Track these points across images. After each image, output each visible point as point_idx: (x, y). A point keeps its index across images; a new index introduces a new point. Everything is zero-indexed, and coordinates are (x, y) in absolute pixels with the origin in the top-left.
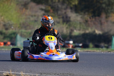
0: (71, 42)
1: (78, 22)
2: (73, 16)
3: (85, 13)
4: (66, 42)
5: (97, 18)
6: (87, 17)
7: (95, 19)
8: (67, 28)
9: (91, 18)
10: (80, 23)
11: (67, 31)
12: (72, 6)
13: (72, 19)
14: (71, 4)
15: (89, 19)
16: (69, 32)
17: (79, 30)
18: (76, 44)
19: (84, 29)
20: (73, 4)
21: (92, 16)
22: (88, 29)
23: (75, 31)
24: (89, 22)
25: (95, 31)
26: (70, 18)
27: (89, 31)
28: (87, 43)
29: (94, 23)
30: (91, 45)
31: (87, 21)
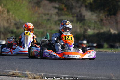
0: (85, 42)
1: (93, 21)
2: (88, 15)
3: (100, 11)
4: (80, 42)
5: (112, 16)
6: (102, 16)
7: (111, 17)
8: (81, 27)
9: (107, 17)
10: (95, 22)
12: (87, 4)
13: (86, 18)
14: (86, 2)
15: (104, 17)
16: (82, 31)
17: (94, 29)
18: (90, 44)
19: (98, 28)
20: (88, 2)
21: (108, 15)
22: (102, 29)
23: (89, 30)
24: (105, 21)
25: (110, 31)
26: (84, 16)
27: (104, 30)
28: (102, 43)
29: (109, 22)
30: (106, 45)
31: (102, 20)
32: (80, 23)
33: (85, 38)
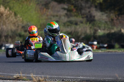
0: (95, 43)
1: (104, 21)
2: (98, 15)
3: (110, 11)
4: (90, 43)
6: (113, 16)
7: (121, 17)
8: (91, 28)
9: (117, 16)
10: (106, 22)
11: (90, 31)
12: (96, 4)
13: (96, 18)
14: (95, 2)
15: (114, 17)
16: (92, 32)
17: (104, 30)
18: (101, 45)
19: (109, 28)
20: (98, 2)
22: (113, 29)
23: (99, 31)
24: (115, 21)
25: (121, 31)
26: (94, 17)
28: (113, 43)
29: (120, 22)
30: (117, 46)
31: (112, 20)
32: (90, 23)
33: (95, 39)
